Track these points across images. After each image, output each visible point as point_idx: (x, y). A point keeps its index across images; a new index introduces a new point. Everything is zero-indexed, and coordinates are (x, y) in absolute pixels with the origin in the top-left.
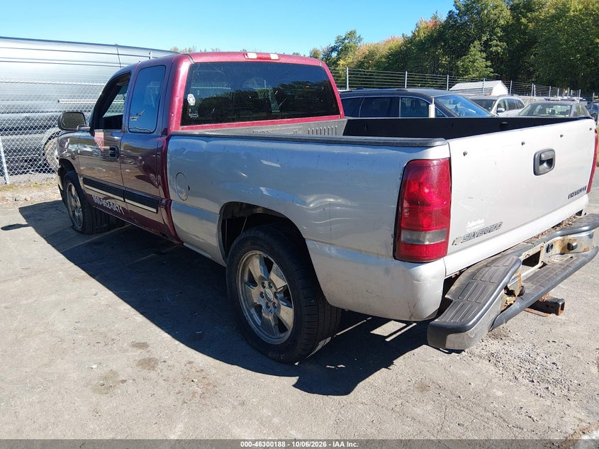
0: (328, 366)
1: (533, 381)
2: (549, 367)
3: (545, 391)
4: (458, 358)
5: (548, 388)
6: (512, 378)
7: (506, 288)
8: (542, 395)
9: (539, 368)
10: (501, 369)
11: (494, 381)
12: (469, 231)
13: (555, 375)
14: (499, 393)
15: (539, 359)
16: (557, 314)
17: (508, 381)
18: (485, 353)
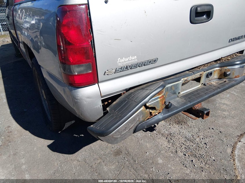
0: (75, 135)
1: (185, 155)
2: (201, 146)
3: (191, 162)
4: (149, 135)
5: (192, 161)
6: (174, 151)
7: (145, 106)
8: (186, 166)
9: (194, 146)
10: (171, 144)
11: (162, 152)
12: (120, 65)
13: (202, 152)
14: (160, 161)
15: (198, 139)
16: (203, 119)
17: (170, 153)
18: (167, 133)
